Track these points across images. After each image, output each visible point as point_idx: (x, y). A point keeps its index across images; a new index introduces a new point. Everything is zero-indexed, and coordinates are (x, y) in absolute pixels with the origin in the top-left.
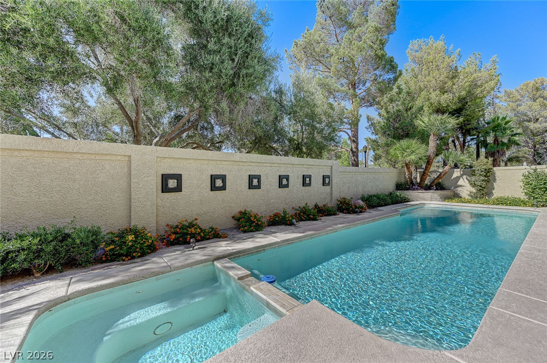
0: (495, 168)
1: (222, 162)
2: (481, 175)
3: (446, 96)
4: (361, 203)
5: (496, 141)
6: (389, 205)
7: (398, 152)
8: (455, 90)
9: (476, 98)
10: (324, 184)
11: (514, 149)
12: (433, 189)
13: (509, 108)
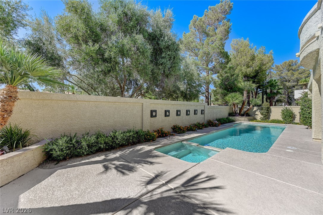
0: (271, 107)
1: (169, 105)
2: (265, 110)
3: (249, 69)
4: (217, 122)
5: (271, 91)
6: (227, 123)
7: (230, 98)
8: (253, 67)
9: (263, 71)
10: (202, 113)
11: (279, 96)
12: (245, 116)
13: (277, 74)
